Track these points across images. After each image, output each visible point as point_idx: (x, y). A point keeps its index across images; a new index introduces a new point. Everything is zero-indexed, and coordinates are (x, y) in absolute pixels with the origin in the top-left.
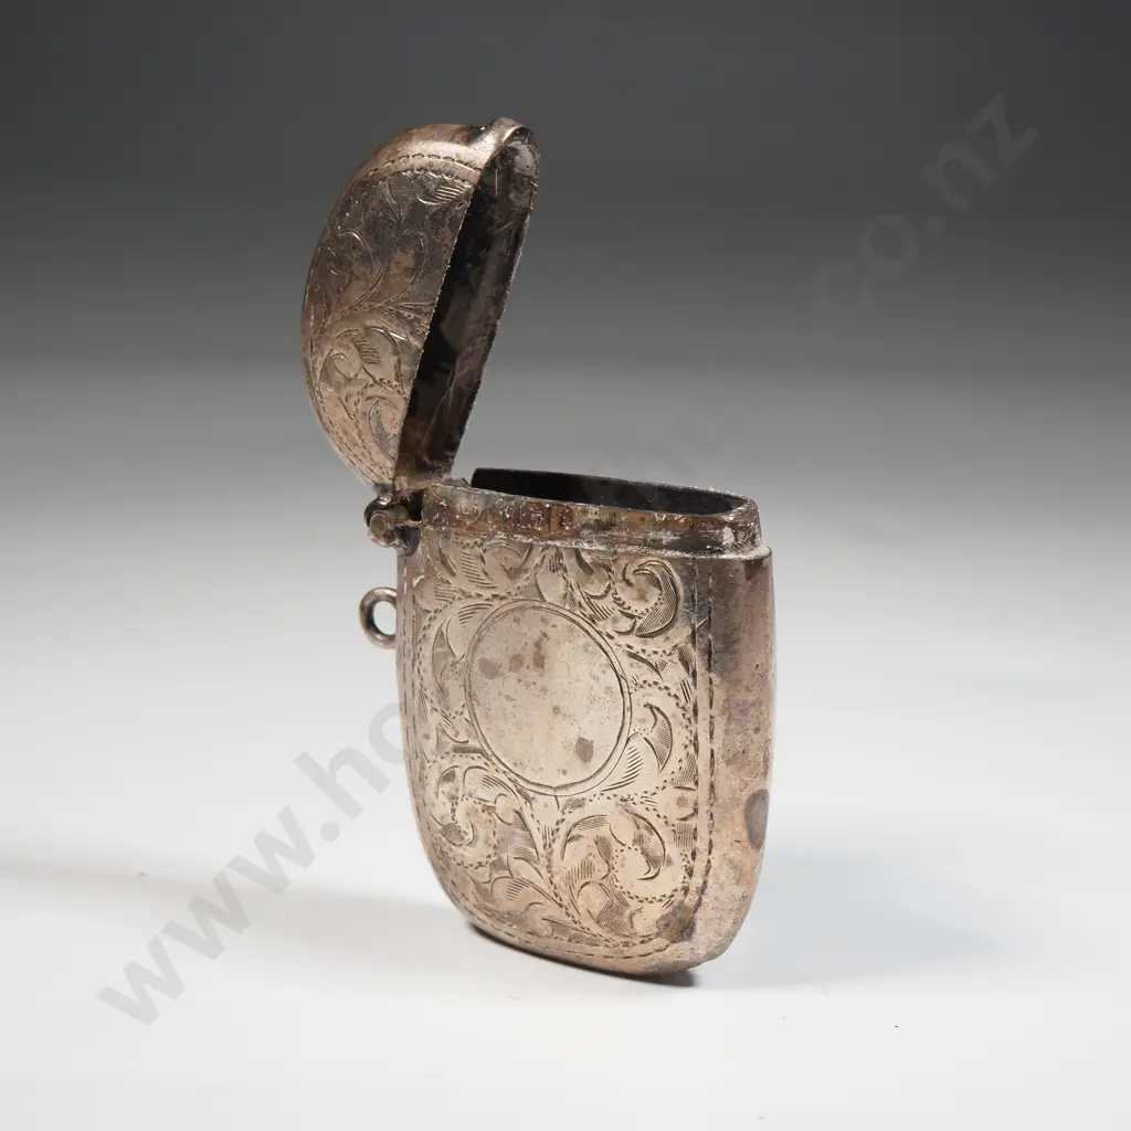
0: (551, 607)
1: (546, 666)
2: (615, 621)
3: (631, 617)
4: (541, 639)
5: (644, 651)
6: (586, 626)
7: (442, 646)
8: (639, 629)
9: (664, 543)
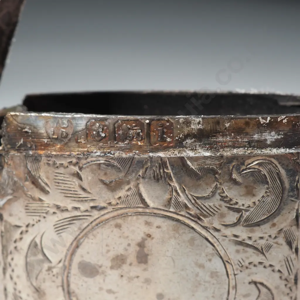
0: (156, 211)
1: (150, 262)
2: (222, 216)
3: (238, 211)
4: (144, 240)
5: (250, 238)
6: (193, 224)
7: (35, 255)
8: (246, 221)
9: (268, 142)
